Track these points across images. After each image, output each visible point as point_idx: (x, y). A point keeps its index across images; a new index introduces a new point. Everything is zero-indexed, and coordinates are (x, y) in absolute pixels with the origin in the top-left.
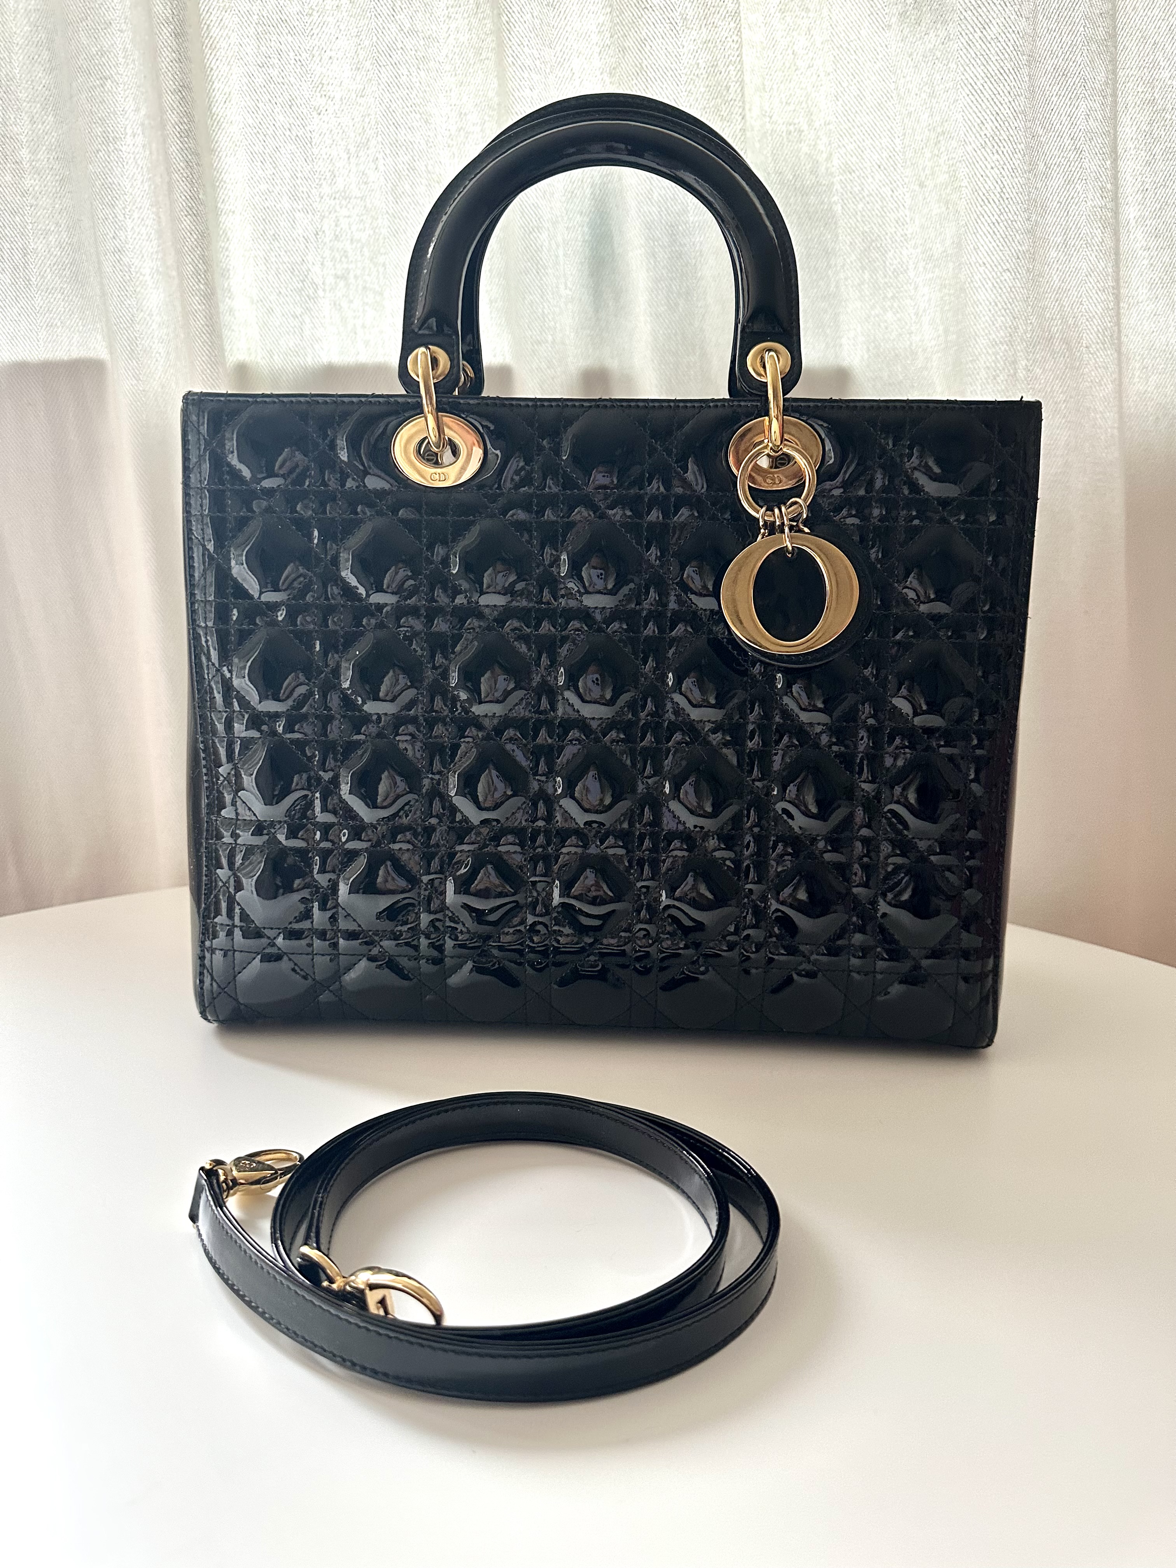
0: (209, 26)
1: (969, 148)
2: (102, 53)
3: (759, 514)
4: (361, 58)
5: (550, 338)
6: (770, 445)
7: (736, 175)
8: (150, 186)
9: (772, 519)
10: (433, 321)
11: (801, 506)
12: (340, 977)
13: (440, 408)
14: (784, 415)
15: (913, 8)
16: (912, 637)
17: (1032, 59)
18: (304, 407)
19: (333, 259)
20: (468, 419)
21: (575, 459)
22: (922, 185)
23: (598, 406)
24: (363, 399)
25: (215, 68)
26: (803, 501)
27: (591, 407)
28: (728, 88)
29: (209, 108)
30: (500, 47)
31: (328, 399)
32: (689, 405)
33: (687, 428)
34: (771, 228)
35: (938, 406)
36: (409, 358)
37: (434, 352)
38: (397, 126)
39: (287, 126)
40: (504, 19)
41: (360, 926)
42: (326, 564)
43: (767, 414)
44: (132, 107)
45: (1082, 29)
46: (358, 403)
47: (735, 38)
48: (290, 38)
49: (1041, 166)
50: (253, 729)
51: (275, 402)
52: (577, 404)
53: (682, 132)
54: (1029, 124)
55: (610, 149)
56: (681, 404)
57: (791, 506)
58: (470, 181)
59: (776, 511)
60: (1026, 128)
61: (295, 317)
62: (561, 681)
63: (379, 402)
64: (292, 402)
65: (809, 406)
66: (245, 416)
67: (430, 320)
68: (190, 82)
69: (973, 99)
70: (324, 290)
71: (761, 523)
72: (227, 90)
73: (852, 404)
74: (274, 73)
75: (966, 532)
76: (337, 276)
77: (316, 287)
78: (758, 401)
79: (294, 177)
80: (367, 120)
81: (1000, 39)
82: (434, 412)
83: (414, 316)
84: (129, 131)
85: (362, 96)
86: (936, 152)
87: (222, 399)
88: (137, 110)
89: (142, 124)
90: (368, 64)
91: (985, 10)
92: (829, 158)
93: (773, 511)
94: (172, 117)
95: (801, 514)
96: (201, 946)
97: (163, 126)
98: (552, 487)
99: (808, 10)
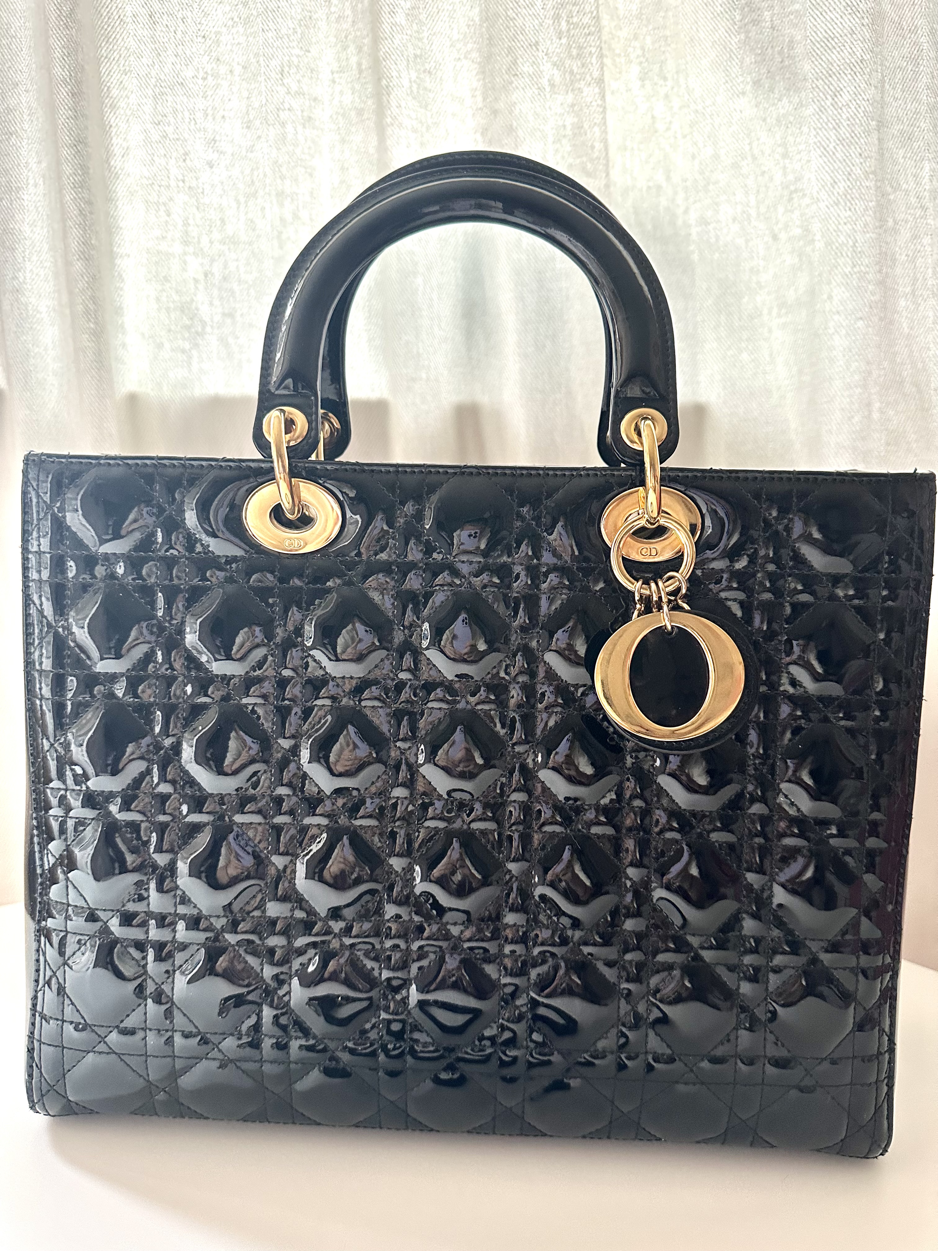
0: (109, 87)
1: (822, 205)
2: (9, 110)
3: (635, 587)
4: (251, 117)
5: (424, 376)
6: (646, 516)
7: (609, 234)
8: (48, 232)
9: (648, 592)
10: (289, 381)
11: (679, 580)
12: (176, 1080)
13: (293, 473)
14: (661, 485)
15: (767, 78)
16: (800, 717)
17: (881, 125)
18: (150, 470)
19: (221, 298)
20: (326, 484)
21: (439, 525)
22: (775, 238)
23: (463, 473)
24: (213, 463)
25: (114, 125)
26: (681, 576)
27: (456, 473)
28: (593, 147)
29: (107, 161)
30: (381, 110)
31: (175, 462)
32: (559, 473)
33: (557, 496)
34: (646, 289)
35: (828, 477)
36: (265, 420)
37: (289, 413)
38: (283, 178)
39: (180, 177)
40: (384, 82)
41: (196, 1027)
42: (170, 634)
43: (643, 483)
44: (35, 160)
45: (925, 98)
46: (207, 468)
47: (600, 102)
48: (185, 100)
49: (890, 223)
50: (88, 807)
51: (119, 465)
52: (441, 470)
53: (551, 190)
54: (879, 184)
55: (480, 207)
56: (551, 473)
57: (667, 580)
58: (333, 236)
59: (653, 585)
60: (878, 188)
61: (183, 351)
62: (421, 758)
63: (231, 467)
64: (137, 464)
65: (688, 477)
66: (89, 477)
67: (286, 382)
68: (86, 138)
69: (826, 160)
70: (212, 327)
71: (637, 598)
72: (125, 145)
73: (733, 475)
74: (170, 130)
75: (858, 610)
76: (224, 314)
77: (204, 324)
78: (633, 470)
79: (186, 224)
80: (256, 173)
81: (851, 105)
82: (287, 477)
83: (270, 375)
84: (31, 182)
85: (252, 152)
86: (789, 208)
87: (63, 460)
88: (40, 162)
89: (44, 176)
90: (257, 122)
91: (836, 79)
92: (686, 211)
93: (649, 584)
94: (68, 169)
95: (679, 589)
96: (29, 1037)
97: (59, 178)
98: (414, 554)
99: (665, 79)
